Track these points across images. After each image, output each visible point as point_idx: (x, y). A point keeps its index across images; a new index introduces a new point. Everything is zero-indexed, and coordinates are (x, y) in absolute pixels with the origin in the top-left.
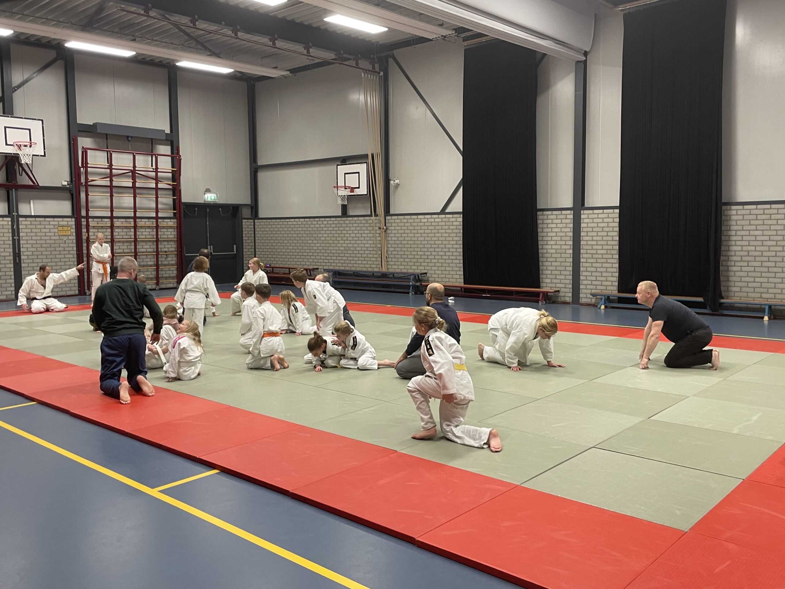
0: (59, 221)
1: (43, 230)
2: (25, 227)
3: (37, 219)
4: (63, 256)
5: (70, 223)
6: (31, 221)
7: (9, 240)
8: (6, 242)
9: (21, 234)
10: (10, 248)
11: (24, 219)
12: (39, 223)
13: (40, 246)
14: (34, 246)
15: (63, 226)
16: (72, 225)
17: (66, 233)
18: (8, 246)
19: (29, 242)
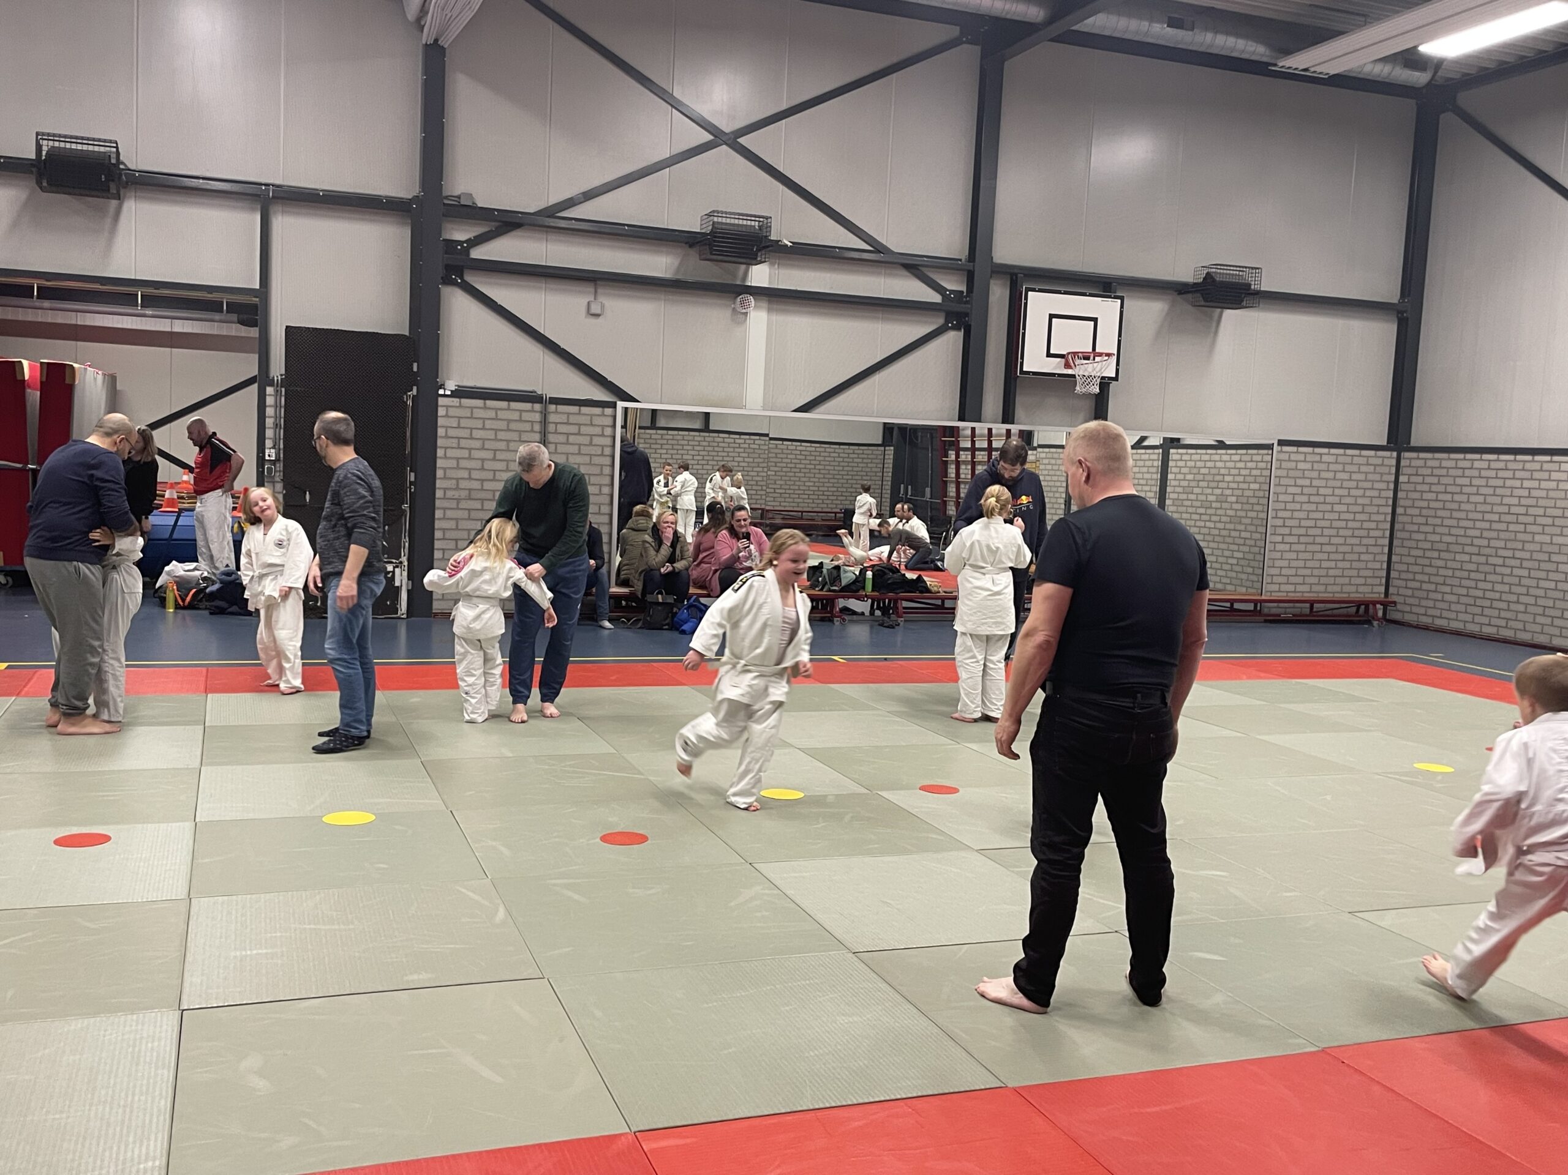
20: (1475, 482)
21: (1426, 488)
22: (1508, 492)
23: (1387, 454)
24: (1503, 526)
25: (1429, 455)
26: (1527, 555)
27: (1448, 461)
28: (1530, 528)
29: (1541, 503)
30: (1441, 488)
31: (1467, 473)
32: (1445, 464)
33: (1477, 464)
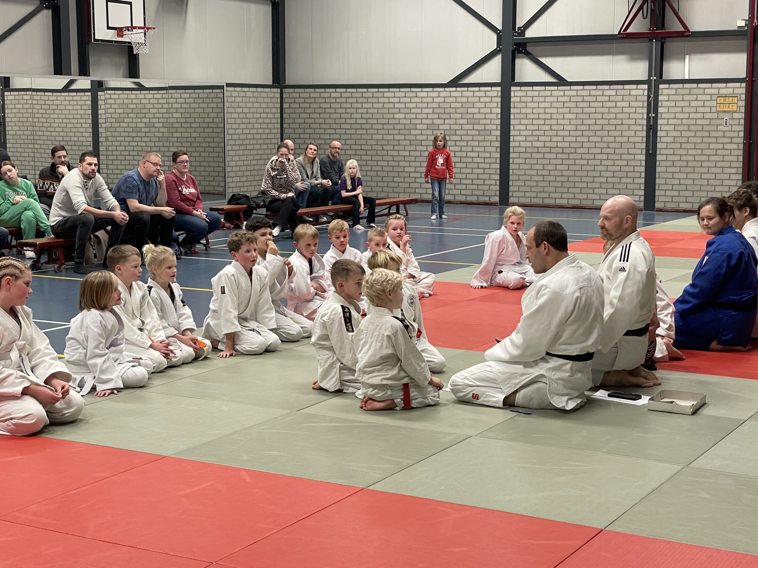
0: (719, 88)
1: (693, 104)
2: (666, 98)
3: (686, 86)
4: (721, 146)
5: (737, 91)
6: (676, 89)
7: (643, 118)
8: (638, 122)
9: (660, 110)
10: (643, 130)
11: (666, 86)
12: (687, 91)
13: (686, 128)
14: (677, 128)
15: (725, 96)
16: (740, 94)
17: (729, 107)
18: (640, 128)
19: (671, 122)
20: (333, 106)
21: (302, 111)
22: (354, 111)
23: (275, 90)
24: (353, 132)
25: (302, 90)
26: (369, 147)
27: (315, 93)
28: (369, 132)
29: (375, 116)
30: (312, 110)
31: (327, 100)
32: (312, 95)
33: (333, 95)
